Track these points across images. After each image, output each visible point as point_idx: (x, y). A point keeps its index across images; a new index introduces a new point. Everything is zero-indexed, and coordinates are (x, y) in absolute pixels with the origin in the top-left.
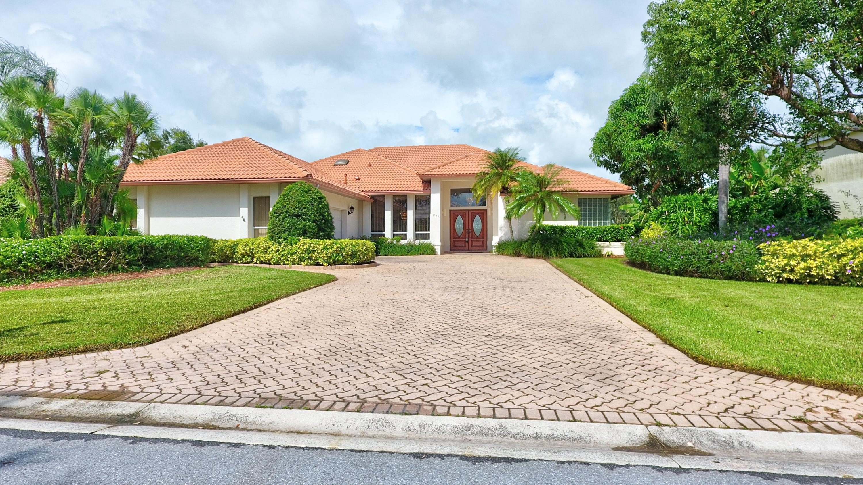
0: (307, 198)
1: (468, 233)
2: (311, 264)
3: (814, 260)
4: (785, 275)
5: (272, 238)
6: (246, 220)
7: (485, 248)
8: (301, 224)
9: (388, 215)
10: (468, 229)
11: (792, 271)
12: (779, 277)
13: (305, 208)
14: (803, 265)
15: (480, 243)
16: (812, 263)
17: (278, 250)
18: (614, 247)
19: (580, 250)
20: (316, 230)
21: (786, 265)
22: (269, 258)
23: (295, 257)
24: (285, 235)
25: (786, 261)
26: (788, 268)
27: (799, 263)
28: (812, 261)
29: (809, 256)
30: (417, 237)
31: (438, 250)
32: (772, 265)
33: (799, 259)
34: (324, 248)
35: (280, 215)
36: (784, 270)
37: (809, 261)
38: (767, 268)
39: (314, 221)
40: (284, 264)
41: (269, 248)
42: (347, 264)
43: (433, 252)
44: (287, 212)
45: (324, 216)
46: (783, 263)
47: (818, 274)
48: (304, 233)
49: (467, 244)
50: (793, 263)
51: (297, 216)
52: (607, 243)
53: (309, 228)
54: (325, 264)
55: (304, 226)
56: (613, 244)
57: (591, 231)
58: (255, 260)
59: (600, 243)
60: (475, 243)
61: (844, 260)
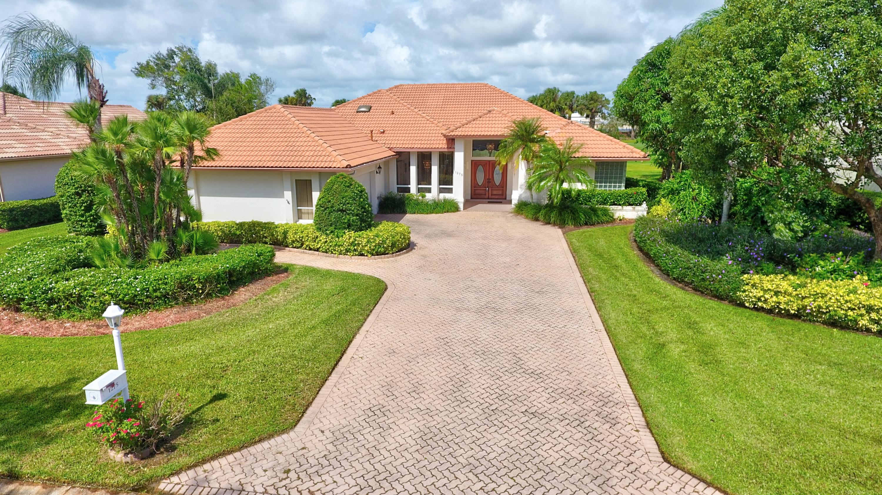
0: (349, 193)
1: (489, 182)
2: (356, 255)
3: (784, 297)
4: (760, 304)
5: (319, 229)
6: (291, 202)
7: (504, 197)
8: (346, 218)
9: (413, 170)
10: (489, 179)
11: (766, 301)
12: (755, 305)
13: (348, 203)
14: (775, 299)
15: (500, 192)
16: (782, 299)
17: (326, 242)
18: (626, 211)
19: (594, 219)
20: (359, 223)
21: (762, 296)
22: (318, 247)
23: (342, 249)
24: (332, 228)
25: (761, 293)
26: (763, 299)
27: (772, 297)
28: (782, 297)
29: (780, 292)
30: (441, 191)
31: (461, 206)
32: (751, 295)
33: (773, 293)
34: (368, 242)
35: (325, 209)
36: (759, 299)
37: (780, 297)
38: (746, 296)
39: (357, 215)
40: (332, 253)
41: (317, 237)
42: (388, 254)
43: (456, 209)
44: (332, 207)
45: (365, 208)
46: (759, 295)
47: (785, 308)
48: (349, 226)
49: (487, 193)
50: (767, 296)
51: (342, 211)
52: (620, 207)
53: (353, 221)
54: (369, 255)
55: (349, 220)
56: (625, 207)
57: (605, 196)
58: (305, 246)
59: (613, 207)
60: (495, 192)
61: (806, 302)
